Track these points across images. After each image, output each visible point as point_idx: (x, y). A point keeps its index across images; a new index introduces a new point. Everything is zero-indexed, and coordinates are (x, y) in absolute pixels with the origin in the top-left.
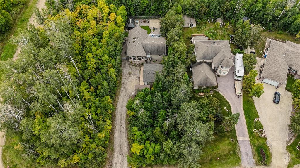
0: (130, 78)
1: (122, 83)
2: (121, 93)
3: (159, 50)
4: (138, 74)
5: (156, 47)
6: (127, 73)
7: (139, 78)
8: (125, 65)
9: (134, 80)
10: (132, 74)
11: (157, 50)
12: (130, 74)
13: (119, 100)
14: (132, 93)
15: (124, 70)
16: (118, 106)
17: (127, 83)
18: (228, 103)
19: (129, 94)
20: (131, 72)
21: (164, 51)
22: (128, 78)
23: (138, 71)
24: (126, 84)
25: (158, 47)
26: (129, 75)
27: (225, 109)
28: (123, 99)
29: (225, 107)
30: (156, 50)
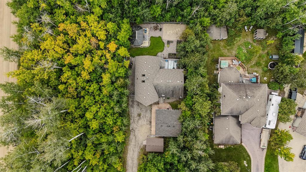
0: (140, 122)
1: (131, 129)
2: (130, 142)
3: (174, 92)
4: (149, 116)
5: (172, 88)
6: (136, 115)
7: (151, 122)
8: (133, 103)
9: (144, 125)
10: (141, 116)
11: (173, 92)
12: (139, 115)
13: (129, 151)
14: (143, 142)
15: (132, 110)
16: (128, 159)
17: (136, 128)
18: (249, 156)
19: (140, 143)
20: (140, 114)
21: (182, 93)
22: (138, 122)
23: (149, 111)
24: (135, 130)
25: (174, 88)
26: (138, 118)
27: (244, 163)
28: (133, 150)
29: (245, 162)
30: (171, 92)
